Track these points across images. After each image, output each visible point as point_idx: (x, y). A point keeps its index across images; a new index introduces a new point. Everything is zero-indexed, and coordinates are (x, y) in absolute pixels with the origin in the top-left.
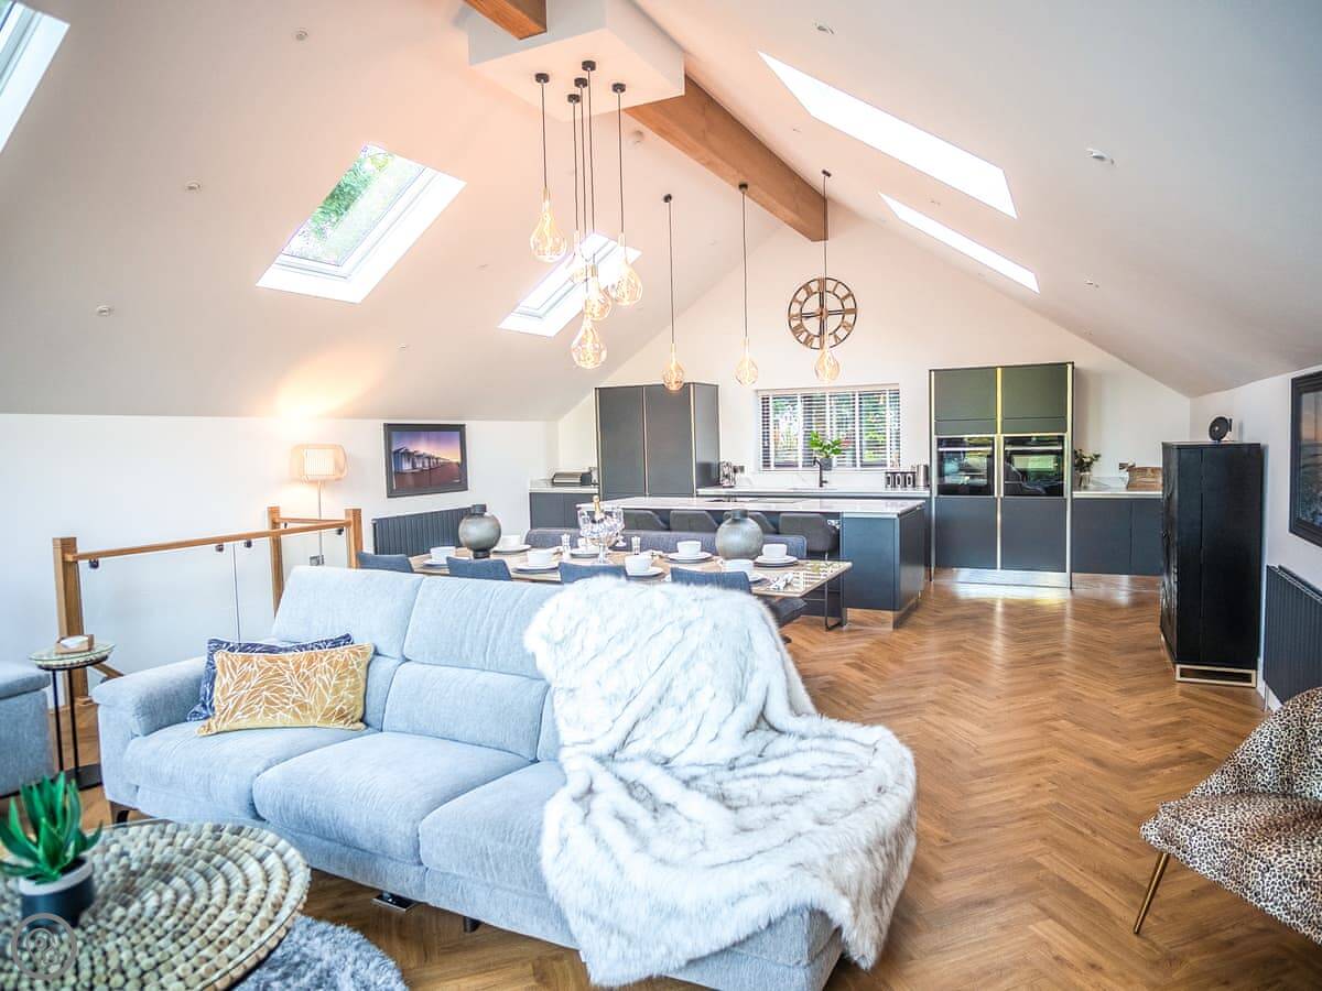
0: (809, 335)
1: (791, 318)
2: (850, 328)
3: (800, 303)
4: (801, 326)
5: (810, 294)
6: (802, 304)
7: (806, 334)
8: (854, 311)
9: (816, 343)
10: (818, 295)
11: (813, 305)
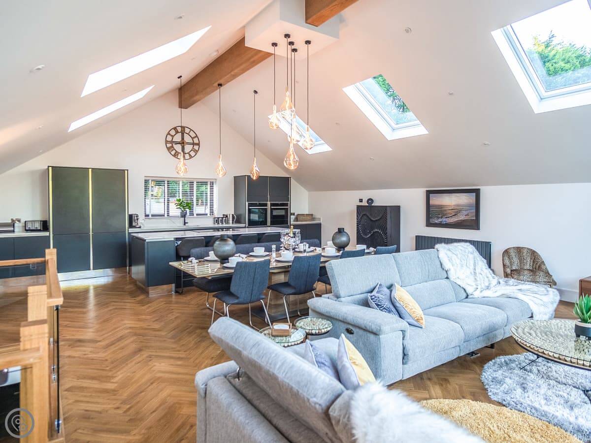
0: (176, 152)
1: (167, 142)
2: (196, 152)
3: (172, 136)
4: (172, 147)
5: (177, 132)
6: (173, 136)
7: (174, 151)
8: (198, 144)
9: (180, 156)
10: (181, 134)
11: (178, 138)
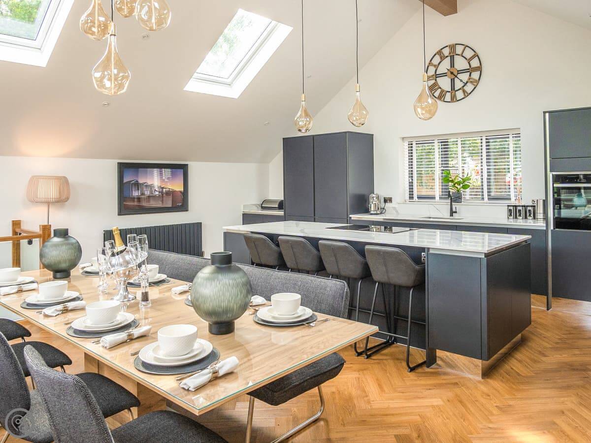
0: (442, 91)
1: (428, 78)
2: (476, 83)
4: (436, 84)
5: (443, 58)
6: (437, 67)
7: (439, 90)
8: (479, 69)
9: (448, 97)
10: (449, 58)
11: (445, 66)
